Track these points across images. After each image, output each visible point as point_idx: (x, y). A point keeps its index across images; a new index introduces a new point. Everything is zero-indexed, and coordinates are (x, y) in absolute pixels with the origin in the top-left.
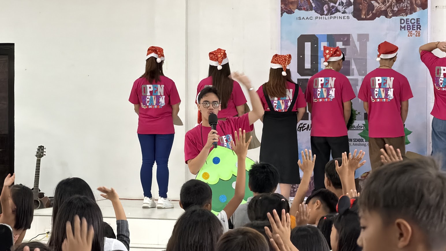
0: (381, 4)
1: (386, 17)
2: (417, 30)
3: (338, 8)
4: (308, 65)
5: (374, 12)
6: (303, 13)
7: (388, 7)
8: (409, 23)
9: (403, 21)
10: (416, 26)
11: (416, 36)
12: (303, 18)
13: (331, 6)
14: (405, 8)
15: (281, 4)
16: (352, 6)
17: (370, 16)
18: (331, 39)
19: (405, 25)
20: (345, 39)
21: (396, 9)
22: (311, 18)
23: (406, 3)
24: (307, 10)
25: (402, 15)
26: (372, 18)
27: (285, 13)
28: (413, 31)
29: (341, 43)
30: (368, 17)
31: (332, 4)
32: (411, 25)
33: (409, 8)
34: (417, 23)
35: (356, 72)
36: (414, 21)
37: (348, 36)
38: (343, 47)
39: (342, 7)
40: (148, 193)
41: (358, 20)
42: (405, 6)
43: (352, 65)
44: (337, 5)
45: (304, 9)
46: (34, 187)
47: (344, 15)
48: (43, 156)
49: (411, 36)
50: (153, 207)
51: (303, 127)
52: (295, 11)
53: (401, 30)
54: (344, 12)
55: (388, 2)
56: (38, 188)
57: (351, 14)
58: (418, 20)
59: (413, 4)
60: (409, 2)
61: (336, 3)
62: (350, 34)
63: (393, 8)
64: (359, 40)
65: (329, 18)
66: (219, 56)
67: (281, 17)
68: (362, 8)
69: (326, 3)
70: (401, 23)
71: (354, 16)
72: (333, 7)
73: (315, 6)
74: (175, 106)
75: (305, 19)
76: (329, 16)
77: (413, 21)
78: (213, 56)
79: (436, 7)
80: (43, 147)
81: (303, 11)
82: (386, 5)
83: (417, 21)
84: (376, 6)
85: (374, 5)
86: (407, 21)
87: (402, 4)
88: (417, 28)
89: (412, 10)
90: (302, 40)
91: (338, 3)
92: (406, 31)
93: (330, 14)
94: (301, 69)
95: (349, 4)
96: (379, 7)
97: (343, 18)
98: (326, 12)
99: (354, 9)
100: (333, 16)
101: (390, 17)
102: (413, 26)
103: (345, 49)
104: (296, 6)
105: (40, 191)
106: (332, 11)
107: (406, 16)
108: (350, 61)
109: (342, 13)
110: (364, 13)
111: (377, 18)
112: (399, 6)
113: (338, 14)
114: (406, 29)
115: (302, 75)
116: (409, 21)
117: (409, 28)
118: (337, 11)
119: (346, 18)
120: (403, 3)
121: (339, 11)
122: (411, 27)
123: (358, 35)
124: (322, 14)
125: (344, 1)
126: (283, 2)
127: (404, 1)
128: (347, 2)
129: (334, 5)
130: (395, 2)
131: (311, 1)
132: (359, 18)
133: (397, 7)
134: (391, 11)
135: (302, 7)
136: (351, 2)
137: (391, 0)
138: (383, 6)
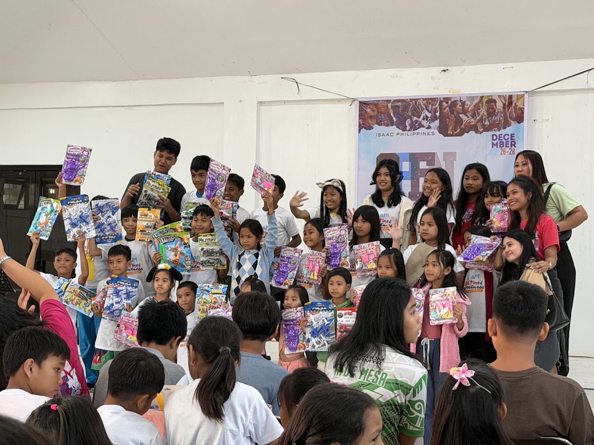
0: (471, 117)
1: (476, 133)
2: (511, 146)
3: (422, 123)
5: (462, 127)
6: (383, 129)
8: (502, 140)
9: (495, 137)
10: (510, 143)
11: (510, 154)
12: (383, 135)
13: (414, 121)
14: (497, 122)
15: (360, 119)
16: (437, 120)
17: (457, 131)
18: (414, 158)
19: (497, 142)
20: (430, 158)
21: (487, 123)
22: (392, 135)
23: (499, 117)
24: (388, 125)
25: (495, 130)
26: (460, 134)
27: (363, 128)
28: (507, 148)
29: (426, 162)
30: (456, 132)
31: (415, 118)
32: (504, 141)
33: (503, 122)
34: (511, 139)
36: (508, 137)
37: (433, 155)
39: (427, 121)
41: (444, 136)
42: (498, 119)
44: (420, 119)
45: (384, 124)
47: (429, 130)
49: (504, 154)
52: (374, 127)
53: (493, 147)
54: (429, 128)
55: (479, 115)
57: (436, 130)
58: (513, 136)
59: (507, 117)
60: (502, 115)
61: (419, 118)
62: (435, 153)
63: (483, 122)
64: (445, 159)
65: (412, 134)
67: (359, 133)
68: (449, 122)
69: (408, 117)
70: (493, 139)
71: (440, 132)
72: (416, 121)
73: (397, 121)
75: (385, 135)
76: (412, 132)
77: (506, 137)
79: (535, 120)
81: (383, 127)
82: (476, 118)
83: (511, 137)
84: (465, 121)
85: (462, 119)
86: (499, 137)
87: (494, 117)
89: (506, 125)
91: (422, 117)
92: (499, 149)
93: (412, 129)
95: (434, 119)
96: (468, 121)
97: (427, 134)
98: (408, 128)
99: (440, 123)
100: (416, 131)
101: (481, 133)
102: (506, 142)
106: (415, 126)
107: (499, 131)
109: (427, 128)
110: (451, 128)
111: (465, 133)
112: (491, 119)
113: (421, 130)
114: (499, 146)
117: (502, 145)
118: (421, 126)
120: (496, 116)
121: (424, 127)
122: (505, 144)
123: (444, 154)
124: (404, 129)
125: (429, 115)
126: (361, 116)
127: (497, 113)
128: (432, 116)
129: (418, 119)
130: (486, 115)
131: (392, 115)
132: (446, 134)
133: (489, 121)
134: (481, 126)
135: (382, 122)
136: (436, 116)
137: (482, 113)
138: (472, 120)
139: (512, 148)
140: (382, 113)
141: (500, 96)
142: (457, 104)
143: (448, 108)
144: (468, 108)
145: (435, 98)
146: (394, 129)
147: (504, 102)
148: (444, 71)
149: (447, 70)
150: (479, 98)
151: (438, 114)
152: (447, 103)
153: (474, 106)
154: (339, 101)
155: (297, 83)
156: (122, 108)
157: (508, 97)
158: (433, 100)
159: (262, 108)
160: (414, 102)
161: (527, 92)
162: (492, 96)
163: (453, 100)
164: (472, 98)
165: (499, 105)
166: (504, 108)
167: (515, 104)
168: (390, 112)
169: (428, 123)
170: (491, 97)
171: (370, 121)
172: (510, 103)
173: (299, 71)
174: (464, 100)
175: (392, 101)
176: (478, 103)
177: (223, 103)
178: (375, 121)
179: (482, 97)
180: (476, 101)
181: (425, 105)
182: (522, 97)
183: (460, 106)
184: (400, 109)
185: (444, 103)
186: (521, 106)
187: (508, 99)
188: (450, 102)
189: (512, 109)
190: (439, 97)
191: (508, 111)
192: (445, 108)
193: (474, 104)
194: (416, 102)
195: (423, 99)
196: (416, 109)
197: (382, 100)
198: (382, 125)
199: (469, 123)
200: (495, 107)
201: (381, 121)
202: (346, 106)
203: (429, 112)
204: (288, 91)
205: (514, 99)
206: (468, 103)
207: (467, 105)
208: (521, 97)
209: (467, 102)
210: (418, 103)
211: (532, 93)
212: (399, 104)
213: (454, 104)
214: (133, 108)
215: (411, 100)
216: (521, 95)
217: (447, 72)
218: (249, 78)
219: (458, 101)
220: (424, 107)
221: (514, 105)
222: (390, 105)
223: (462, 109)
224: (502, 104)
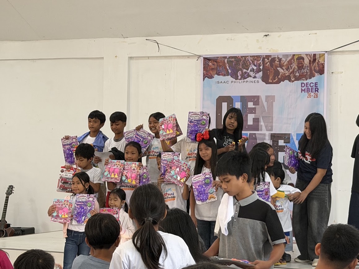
0: (286, 70)
1: (289, 81)
2: (315, 92)
3: (250, 74)
6: (221, 78)
8: (308, 87)
9: (303, 85)
10: (314, 89)
11: (314, 97)
12: (221, 82)
13: (244, 72)
14: (305, 74)
15: (204, 71)
16: (261, 72)
18: (244, 100)
19: (305, 89)
20: (256, 100)
21: (297, 74)
22: (227, 82)
23: (306, 70)
24: (225, 75)
25: (303, 80)
26: (278, 82)
27: (207, 78)
28: (312, 93)
29: (252, 103)
30: (275, 81)
31: (245, 70)
32: (310, 88)
33: (309, 74)
34: (315, 86)
35: (264, 128)
37: (258, 97)
38: (254, 106)
39: (253, 73)
41: (266, 84)
42: (306, 71)
43: (260, 122)
44: (249, 71)
46: (2, 219)
47: (254, 79)
48: (11, 194)
49: (310, 97)
52: (214, 76)
53: (302, 92)
54: (255, 77)
56: (5, 220)
57: (260, 79)
58: (316, 84)
59: (312, 70)
60: (309, 69)
61: (248, 70)
62: (259, 96)
63: (295, 73)
64: (266, 100)
65: (242, 82)
67: (203, 81)
68: (269, 74)
69: (240, 69)
70: (302, 87)
71: (263, 81)
72: (246, 73)
73: (231, 72)
75: (223, 83)
76: (242, 80)
77: (312, 85)
79: (332, 73)
80: (13, 186)
81: (221, 76)
82: (289, 71)
83: (315, 85)
84: (281, 73)
85: (279, 71)
86: (307, 85)
87: (303, 70)
88: (315, 91)
89: (312, 76)
90: (220, 100)
92: (306, 93)
93: (243, 79)
95: (258, 71)
96: (284, 73)
97: (253, 82)
98: (239, 77)
99: (263, 74)
100: (245, 80)
101: (293, 82)
102: (311, 88)
103: (255, 108)
105: (6, 222)
106: (245, 76)
107: (306, 80)
108: (258, 119)
109: (253, 78)
110: (271, 78)
111: (282, 82)
112: (300, 72)
113: (249, 79)
114: (306, 91)
116: (308, 85)
117: (308, 91)
118: (249, 76)
119: (256, 82)
120: (304, 69)
121: (251, 77)
122: (310, 90)
123: (267, 97)
124: (237, 78)
125: (255, 68)
126: (205, 68)
127: (305, 67)
128: (257, 68)
129: (246, 71)
130: (297, 68)
131: (228, 67)
132: (267, 83)
133: (299, 73)
134: (293, 76)
135: (221, 73)
136: (260, 69)
137: (293, 67)
138: (287, 72)
139: (316, 93)
140: (220, 66)
141: (307, 55)
142: (276, 61)
143: (269, 63)
144: (284, 63)
145: (259, 56)
146: (229, 78)
147: (310, 59)
148: (266, 35)
149: (268, 35)
150: (292, 55)
151: (261, 67)
152: (268, 59)
153: (288, 62)
154: (189, 57)
155: (158, 43)
156: (28, 61)
157: (312, 55)
158: (258, 57)
159: (132, 62)
160: (244, 58)
161: (327, 52)
162: (301, 54)
163: (272, 57)
164: (286, 56)
165: (306, 61)
166: (310, 63)
167: (318, 60)
168: (226, 65)
169: (254, 73)
170: (300, 56)
171: (211, 72)
172: (315, 60)
173: (158, 35)
174: (280, 57)
175: (228, 57)
176: (290, 60)
177: (103, 58)
178: (216, 72)
179: (294, 55)
180: (290, 58)
181: (252, 61)
182: (323, 56)
183: (277, 62)
184: (234, 63)
185: (266, 60)
186: (322, 62)
187: (313, 57)
188: (270, 58)
189: (316, 64)
190: (262, 55)
191: (313, 65)
192: (267, 63)
193: (288, 60)
194: (245, 59)
195: (251, 56)
196: (245, 63)
197: (220, 57)
198: (220, 75)
199: (285, 74)
200: (303, 63)
201: (219, 72)
202: (194, 61)
203: (255, 66)
204: (151, 49)
205: (317, 57)
206: (284, 59)
207: (283, 61)
209: (282, 59)
210: (247, 59)
211: (330, 52)
212: (233, 59)
213: (273, 60)
214: (37, 61)
215: (242, 57)
216: (323, 54)
217: (268, 36)
218: (122, 39)
219: (276, 58)
220: (251, 62)
222: (226, 60)
223: (279, 64)
224: (308, 61)
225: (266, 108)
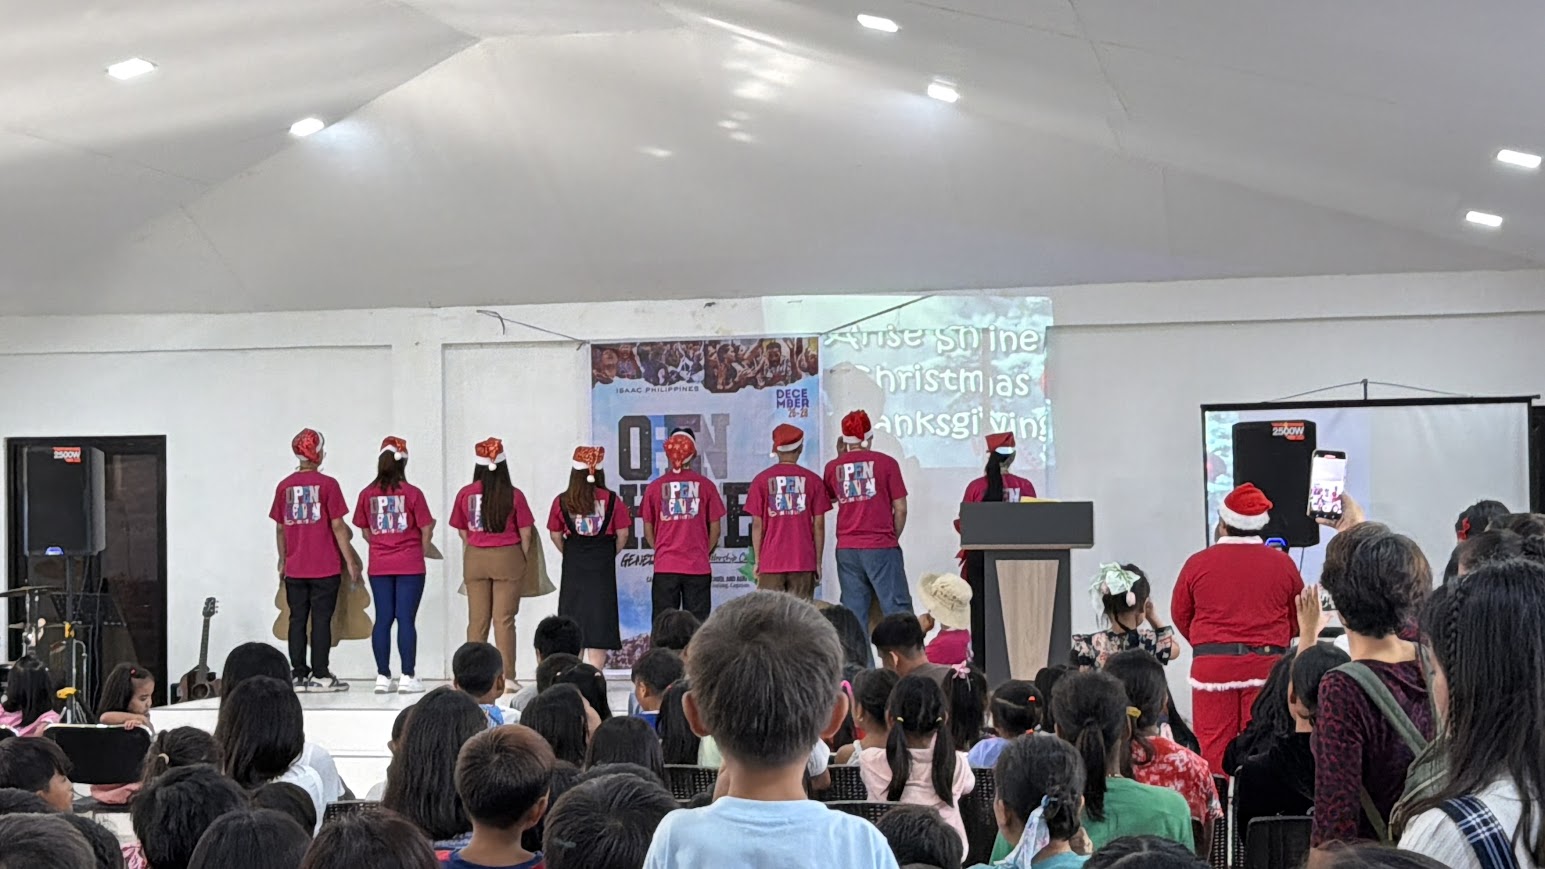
0: (747, 367)
1: (755, 388)
3: (681, 374)
4: (635, 464)
5: (737, 379)
6: (626, 383)
7: (758, 372)
8: (790, 397)
9: (780, 394)
10: (801, 402)
11: (802, 416)
12: (627, 390)
13: (669, 372)
14: (783, 374)
16: (701, 370)
17: (730, 386)
18: (671, 423)
19: (784, 400)
20: (693, 422)
21: (769, 375)
22: (639, 390)
23: (785, 366)
24: (633, 378)
25: (780, 384)
26: (734, 390)
27: (599, 382)
28: (796, 408)
30: (728, 387)
31: (670, 369)
32: (793, 399)
33: (790, 373)
34: (803, 396)
36: (798, 393)
37: (696, 418)
39: (687, 372)
40: (384, 670)
41: (712, 393)
42: (784, 370)
44: (679, 369)
45: (628, 376)
46: (201, 664)
47: (690, 385)
48: (213, 613)
49: (794, 416)
50: (393, 690)
51: (629, 560)
52: (614, 379)
53: (778, 407)
54: (690, 381)
55: (758, 363)
56: (206, 667)
57: (701, 384)
58: (805, 392)
59: (796, 367)
60: (790, 364)
61: (677, 366)
62: (698, 416)
63: (764, 373)
64: (713, 422)
66: (491, 448)
67: (593, 389)
68: (718, 374)
69: (662, 366)
70: (778, 397)
71: (706, 386)
72: (673, 373)
73: (645, 372)
74: (425, 530)
75: (630, 391)
76: (667, 387)
77: (796, 394)
78: (483, 449)
79: (831, 372)
80: (214, 599)
81: (626, 380)
82: (755, 368)
83: (803, 393)
84: (739, 372)
85: (735, 369)
87: (779, 367)
88: (803, 405)
89: (796, 377)
90: (626, 424)
91: (680, 367)
92: (786, 409)
93: (668, 383)
94: (625, 470)
95: (697, 369)
96: (744, 372)
97: (688, 389)
98: (662, 381)
99: (706, 375)
100: (673, 386)
101: (762, 388)
102: (796, 400)
104: (614, 372)
105: (208, 669)
106: (671, 379)
107: (786, 385)
109: (688, 382)
111: (741, 389)
112: (775, 370)
113: (680, 384)
114: (786, 405)
115: (626, 479)
116: (789, 394)
117: (790, 404)
118: (680, 378)
119: (693, 389)
120: (781, 365)
121: (682, 379)
122: (794, 403)
123: (713, 416)
124: (656, 383)
125: (690, 364)
126: (595, 365)
127: (783, 361)
128: (694, 365)
129: (674, 369)
130: (768, 364)
131: (639, 363)
132: (713, 389)
133: (772, 372)
134: (762, 378)
135: (626, 374)
136: (701, 365)
137: (761, 362)
138: (750, 371)
139: (804, 408)
140: (624, 360)
141: (785, 340)
142: (728, 350)
143: (715, 355)
144: (744, 354)
145: (698, 341)
146: (642, 383)
148: (709, 305)
149: (713, 303)
150: (758, 341)
151: (702, 362)
152: (715, 347)
153: (752, 352)
154: (561, 343)
157: (796, 340)
158: (696, 343)
159: (451, 354)
160: (668, 345)
161: (821, 334)
163: (722, 344)
164: (748, 341)
165: (785, 351)
166: (792, 355)
167: (806, 350)
168: (636, 358)
169: (689, 374)
170: (773, 341)
171: (607, 372)
172: (800, 349)
173: (503, 302)
174: (737, 343)
175: (638, 344)
176: (756, 348)
179: (762, 341)
180: (755, 345)
181: (684, 350)
183: (732, 352)
184: (650, 356)
185: (711, 349)
186: (814, 353)
187: (797, 344)
188: (718, 347)
189: (802, 356)
190: (703, 339)
191: (797, 359)
193: (751, 349)
194: (671, 348)
195: (682, 343)
196: (672, 355)
197: (624, 343)
198: (624, 377)
199: (746, 374)
200: (779, 353)
201: (623, 372)
202: (571, 352)
203: (691, 360)
204: (488, 329)
205: (805, 343)
206: (743, 348)
207: (742, 351)
208: (814, 340)
209: (740, 347)
210: (674, 347)
211: (827, 335)
212: (648, 348)
213: (724, 349)
215: (665, 343)
216: (814, 338)
217: (713, 305)
218: (428, 311)
219: (729, 345)
220: (683, 353)
221: (804, 351)
222: (635, 350)
223: (736, 356)
224: (788, 350)
225: (713, 437)
